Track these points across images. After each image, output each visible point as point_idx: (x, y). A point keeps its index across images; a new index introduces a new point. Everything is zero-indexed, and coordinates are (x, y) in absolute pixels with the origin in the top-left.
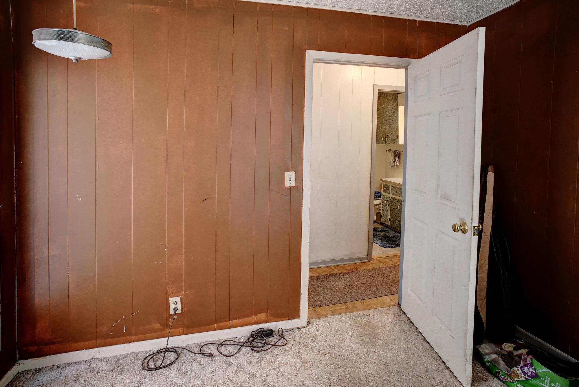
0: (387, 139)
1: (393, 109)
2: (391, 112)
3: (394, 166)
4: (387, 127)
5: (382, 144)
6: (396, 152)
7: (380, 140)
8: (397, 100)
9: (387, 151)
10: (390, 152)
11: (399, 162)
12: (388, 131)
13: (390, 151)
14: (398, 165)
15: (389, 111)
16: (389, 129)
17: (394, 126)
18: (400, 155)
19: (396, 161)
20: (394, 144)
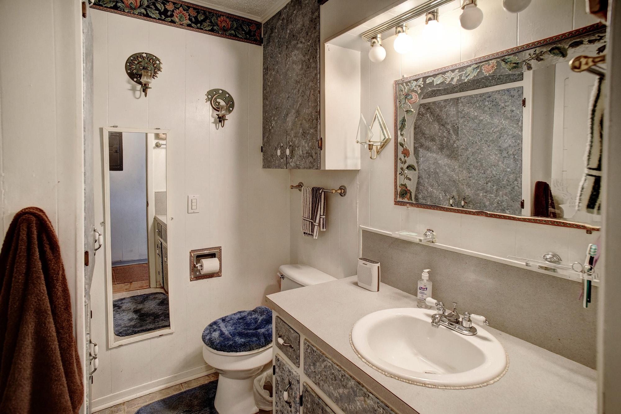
0: (292, 152)
1: (307, 57)
2: (302, 69)
3: (313, 231)
4: (290, 115)
5: (279, 167)
6: (316, 192)
7: (272, 156)
8: (316, 24)
9: (292, 187)
10: (300, 190)
11: (326, 224)
12: (292, 129)
13: (300, 186)
14: (322, 230)
15: (295, 66)
16: (294, 124)
17: (310, 109)
18: (327, 204)
19: (317, 221)
20: (310, 168)
